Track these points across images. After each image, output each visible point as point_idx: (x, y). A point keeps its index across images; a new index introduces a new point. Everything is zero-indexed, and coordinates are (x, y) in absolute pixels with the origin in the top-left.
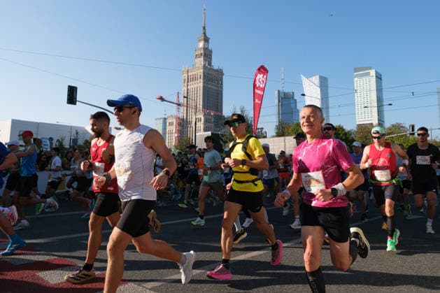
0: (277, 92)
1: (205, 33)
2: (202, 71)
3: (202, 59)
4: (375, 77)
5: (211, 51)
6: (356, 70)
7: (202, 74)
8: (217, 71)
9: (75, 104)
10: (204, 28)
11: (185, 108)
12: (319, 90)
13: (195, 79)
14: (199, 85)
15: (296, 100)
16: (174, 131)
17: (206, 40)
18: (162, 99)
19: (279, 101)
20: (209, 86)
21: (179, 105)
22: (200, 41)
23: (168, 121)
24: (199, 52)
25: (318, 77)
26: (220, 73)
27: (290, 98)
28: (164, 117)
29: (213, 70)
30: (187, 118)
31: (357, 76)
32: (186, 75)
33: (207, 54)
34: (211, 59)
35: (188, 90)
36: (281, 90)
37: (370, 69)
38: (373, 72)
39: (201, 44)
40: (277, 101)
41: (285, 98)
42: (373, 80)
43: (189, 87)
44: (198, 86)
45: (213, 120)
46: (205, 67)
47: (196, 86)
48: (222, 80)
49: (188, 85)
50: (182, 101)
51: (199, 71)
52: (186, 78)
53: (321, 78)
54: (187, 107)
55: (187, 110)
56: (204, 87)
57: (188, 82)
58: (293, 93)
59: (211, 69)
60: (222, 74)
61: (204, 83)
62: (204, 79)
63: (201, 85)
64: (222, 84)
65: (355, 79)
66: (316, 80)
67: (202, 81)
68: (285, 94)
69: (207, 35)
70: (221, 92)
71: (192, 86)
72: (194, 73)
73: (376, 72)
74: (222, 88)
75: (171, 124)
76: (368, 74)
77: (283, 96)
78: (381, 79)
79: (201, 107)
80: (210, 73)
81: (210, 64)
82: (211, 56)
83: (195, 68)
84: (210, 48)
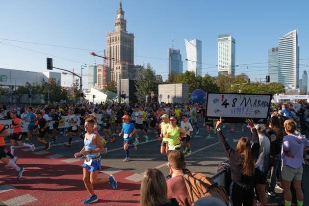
0: (168, 50)
1: (121, 8)
2: (120, 34)
3: (120, 26)
4: (231, 42)
5: (126, 21)
6: (220, 36)
7: (120, 37)
8: (130, 35)
9: (52, 69)
10: (121, 5)
11: (109, 60)
12: (196, 48)
13: (115, 40)
14: (118, 44)
15: (181, 55)
16: (102, 75)
17: (122, 13)
18: (94, 54)
19: (170, 55)
20: (125, 45)
21: (105, 58)
22: (118, 13)
23: (98, 69)
24: (117, 22)
25: (195, 40)
26: (132, 36)
27: (177, 54)
28: (95, 65)
29: (127, 34)
30: (110, 67)
31: (220, 40)
32: (109, 37)
33: (123, 23)
34: (126, 26)
35: (110, 47)
36: (171, 48)
37: (228, 35)
38: (230, 38)
39: (119, 16)
40: (168, 55)
41: (174, 54)
42: (230, 43)
43: (111, 46)
45: (127, 68)
46: (121, 32)
48: (133, 41)
49: (110, 44)
50: (107, 55)
51: (117, 35)
52: (109, 39)
53: (197, 41)
54: (110, 59)
55: (110, 61)
56: (121, 46)
57: (110, 42)
58: (179, 50)
59: (125, 33)
60: (134, 37)
61: (121, 43)
62: (121, 40)
63: (120, 44)
64: (133, 44)
65: (219, 42)
66: (194, 42)
67: (120, 42)
68: (174, 51)
69: (123, 10)
70: (133, 49)
71: (114, 45)
72: (114, 36)
73: (232, 38)
74: (133, 46)
75: (100, 70)
76: (227, 39)
77: (173, 52)
78: (235, 43)
79: (120, 59)
80: (125, 36)
81: (125, 30)
82: (126, 24)
83: (115, 33)
84: (125, 19)
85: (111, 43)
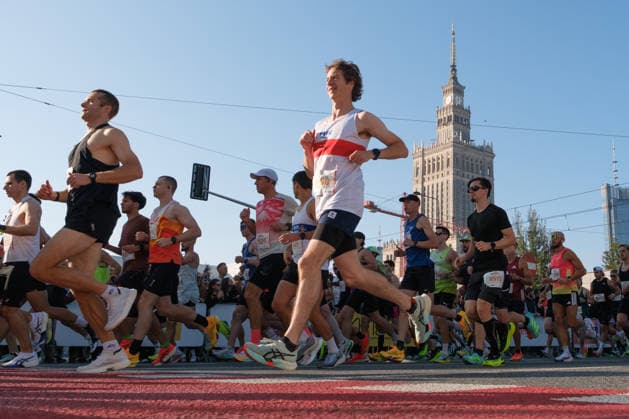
0: (604, 193)
1: (455, 78)
2: (451, 150)
3: (451, 127)
5: (469, 112)
7: (451, 156)
8: (481, 149)
9: (206, 200)
10: (454, 68)
13: (436, 166)
14: (446, 178)
17: (458, 90)
18: (372, 207)
19: (610, 207)
22: (445, 92)
24: (444, 115)
26: (487, 152)
29: (474, 148)
32: (420, 159)
33: (461, 119)
34: (468, 126)
36: (612, 183)
39: (449, 100)
40: (604, 206)
41: (621, 199)
43: (426, 184)
44: (444, 180)
46: (456, 142)
47: (439, 181)
48: (491, 167)
49: (423, 180)
51: (444, 152)
52: (420, 166)
56: (455, 182)
57: (424, 174)
59: (467, 146)
60: (492, 156)
61: (456, 174)
62: (455, 166)
63: (451, 178)
64: (492, 175)
67: (451, 172)
68: (620, 191)
71: (435, 182)
72: (435, 155)
77: (617, 196)
79: (451, 220)
80: (467, 154)
81: (466, 136)
82: (468, 120)
83: (436, 146)
84: (465, 106)
85: (426, 177)
